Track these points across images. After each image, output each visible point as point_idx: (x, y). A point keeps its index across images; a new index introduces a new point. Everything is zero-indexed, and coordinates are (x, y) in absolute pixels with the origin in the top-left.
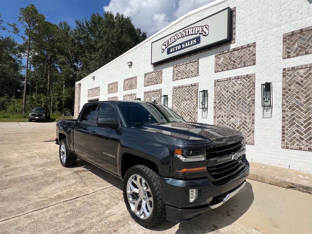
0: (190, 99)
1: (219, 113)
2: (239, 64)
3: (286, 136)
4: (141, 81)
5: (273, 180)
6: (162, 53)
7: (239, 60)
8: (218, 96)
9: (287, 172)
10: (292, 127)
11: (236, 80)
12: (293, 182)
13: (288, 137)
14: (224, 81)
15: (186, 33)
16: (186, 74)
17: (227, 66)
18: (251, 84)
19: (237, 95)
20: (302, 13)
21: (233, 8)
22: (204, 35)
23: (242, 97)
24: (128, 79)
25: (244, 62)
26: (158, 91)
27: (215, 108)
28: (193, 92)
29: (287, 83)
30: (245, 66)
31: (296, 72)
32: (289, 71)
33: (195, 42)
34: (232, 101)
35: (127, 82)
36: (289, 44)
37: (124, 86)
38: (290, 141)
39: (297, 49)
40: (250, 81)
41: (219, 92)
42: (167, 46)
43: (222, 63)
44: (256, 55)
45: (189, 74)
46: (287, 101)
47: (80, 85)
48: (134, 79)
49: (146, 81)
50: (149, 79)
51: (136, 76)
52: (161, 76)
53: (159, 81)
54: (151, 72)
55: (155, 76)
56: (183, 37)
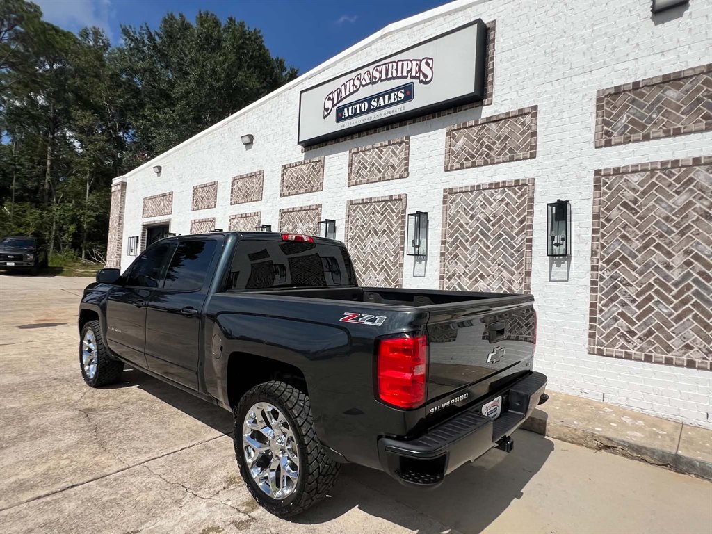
0: (388, 231)
1: (452, 267)
2: (499, 155)
3: (598, 326)
4: (272, 183)
5: (566, 430)
6: (324, 117)
7: (500, 144)
8: (451, 228)
9: (598, 409)
10: (611, 305)
11: (492, 191)
12: (610, 434)
13: (602, 327)
14: (465, 192)
15: (381, 72)
16: (380, 172)
17: (473, 157)
18: (524, 201)
19: (493, 225)
20: (638, 45)
21: (489, 23)
22: (421, 82)
23: (504, 232)
24: (241, 177)
25: (511, 151)
26: (313, 209)
27: (442, 254)
28: (394, 215)
29: (603, 204)
30: (512, 160)
31: (622, 181)
32: (607, 175)
33: (402, 96)
34: (481, 240)
35: (240, 184)
36: (609, 115)
37: (232, 192)
38: (607, 338)
39: (626, 127)
40: (522, 196)
41: (454, 217)
42: (336, 102)
43: (462, 150)
44: (538, 136)
45: (386, 171)
46: (602, 245)
47: (123, 185)
48: (257, 178)
49: (286, 185)
50: (291, 178)
51: (262, 170)
52: (322, 174)
53: (316, 185)
54: (297, 163)
55: (306, 172)
56: (373, 83)
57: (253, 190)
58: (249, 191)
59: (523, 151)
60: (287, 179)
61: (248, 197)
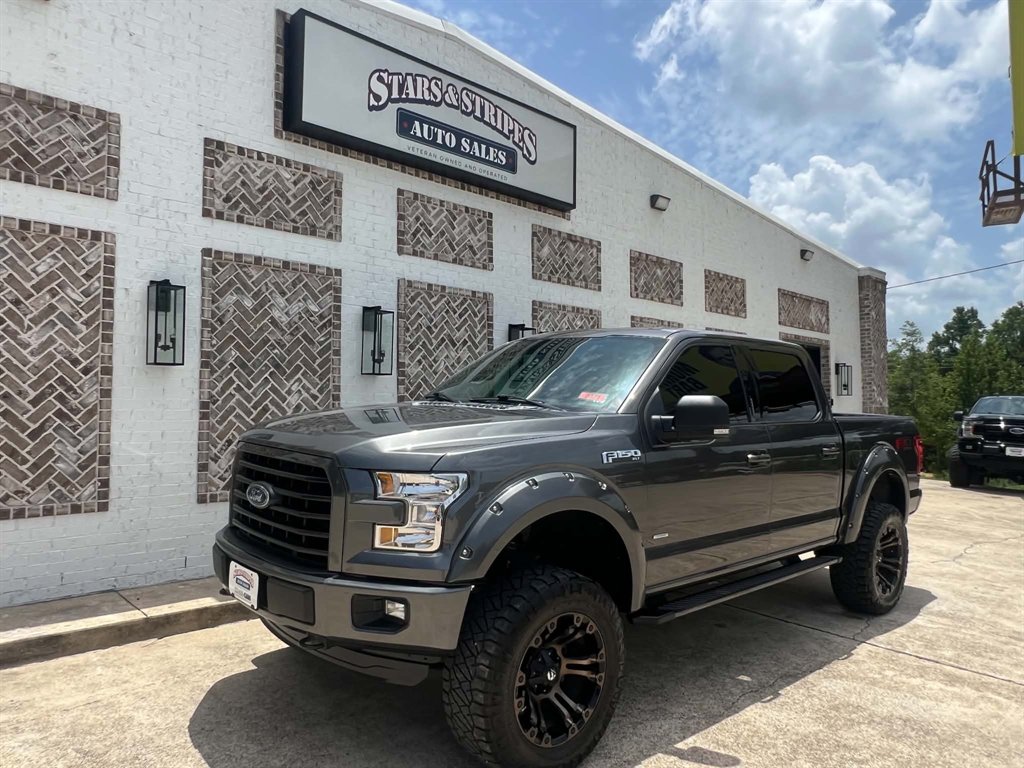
0: (469, 343)
7: (577, 267)
17: (557, 271)
22: (524, 156)
25: (585, 278)
28: (475, 319)
36: (636, 273)
39: (644, 286)
43: (548, 260)
44: (602, 271)
45: (461, 251)
48: (84, 125)
49: (223, 192)
50: (243, 183)
51: (112, 111)
52: (337, 209)
53: (322, 225)
54: (265, 156)
55: (291, 186)
56: (463, 112)
57: (59, 154)
58: (35, 149)
59: (592, 280)
60: (225, 179)
61: (34, 169)
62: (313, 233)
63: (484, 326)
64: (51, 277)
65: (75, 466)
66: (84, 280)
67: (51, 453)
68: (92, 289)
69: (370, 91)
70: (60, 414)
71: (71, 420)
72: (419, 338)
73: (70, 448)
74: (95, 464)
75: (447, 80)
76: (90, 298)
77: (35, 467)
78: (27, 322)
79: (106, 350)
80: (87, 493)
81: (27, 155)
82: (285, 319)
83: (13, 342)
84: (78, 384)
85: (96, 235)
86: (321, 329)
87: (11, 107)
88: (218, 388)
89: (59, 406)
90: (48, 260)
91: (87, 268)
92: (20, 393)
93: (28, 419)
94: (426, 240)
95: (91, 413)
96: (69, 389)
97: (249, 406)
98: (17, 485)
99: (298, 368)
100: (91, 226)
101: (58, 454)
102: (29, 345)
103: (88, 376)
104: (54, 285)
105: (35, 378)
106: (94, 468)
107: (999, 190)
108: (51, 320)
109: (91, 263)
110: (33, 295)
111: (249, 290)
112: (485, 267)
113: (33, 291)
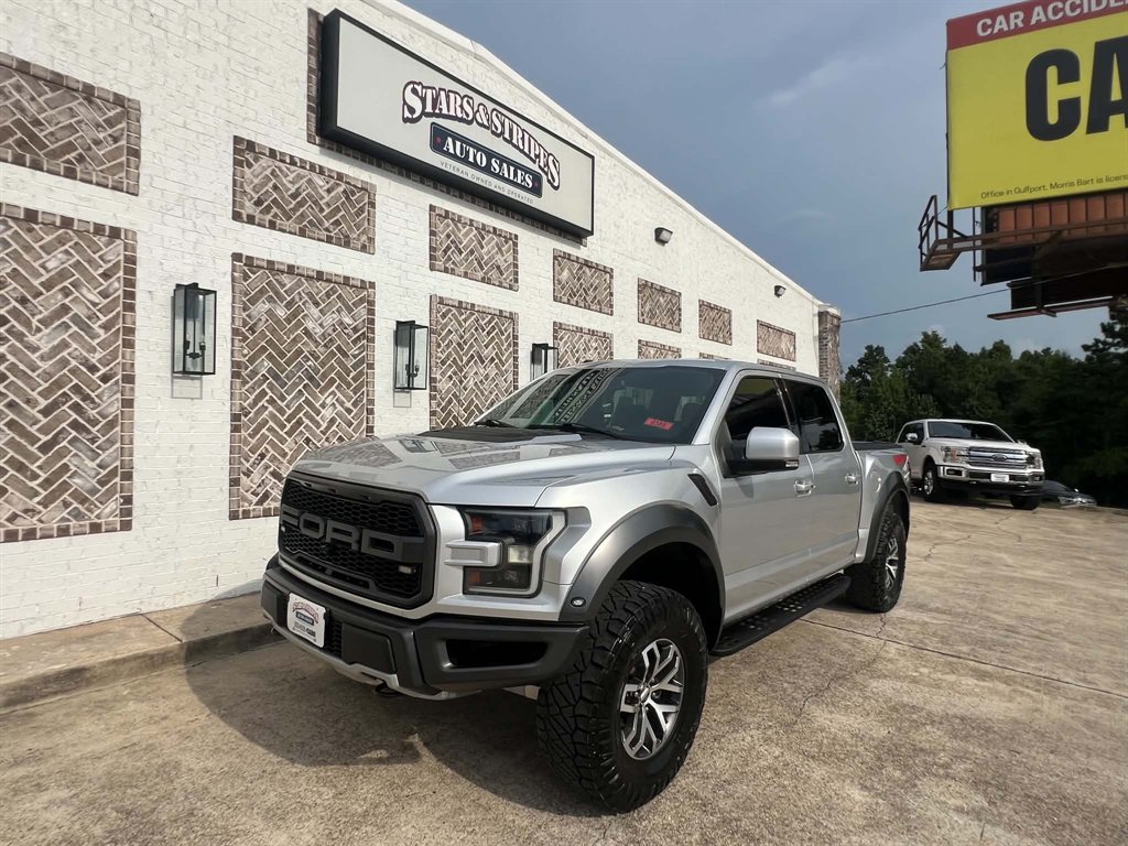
0: (497, 361)
22: (549, 181)
45: (489, 270)
48: (100, 109)
49: (254, 195)
50: (275, 187)
51: (131, 97)
52: (370, 220)
53: (355, 236)
54: (297, 160)
55: (324, 194)
56: (493, 133)
57: (71, 139)
58: (42, 130)
59: (606, 306)
60: (256, 181)
61: (41, 153)
62: (347, 245)
63: (509, 345)
64: (63, 275)
65: (94, 482)
66: (101, 280)
67: (65, 468)
68: (111, 290)
69: (405, 103)
70: (75, 425)
71: (89, 432)
72: (449, 355)
73: (87, 462)
74: (117, 479)
75: (478, 99)
76: (108, 300)
77: (47, 483)
78: (35, 322)
79: (128, 357)
80: (108, 510)
81: (33, 137)
82: (319, 331)
83: (18, 344)
84: (97, 393)
85: (115, 233)
86: (355, 342)
87: (13, 80)
88: (250, 400)
89: (75, 416)
90: (60, 256)
91: (106, 266)
92: (28, 402)
93: (39, 430)
94: (456, 258)
95: (111, 424)
96: (86, 398)
97: (282, 419)
98: (26, 503)
99: (332, 381)
100: (109, 222)
101: (74, 469)
102: (38, 349)
103: (109, 384)
104: (66, 283)
105: (47, 385)
106: (116, 483)
107: (940, 238)
108: (64, 322)
109: (109, 261)
110: (41, 294)
111: (282, 299)
112: (511, 288)
113: (41, 289)
